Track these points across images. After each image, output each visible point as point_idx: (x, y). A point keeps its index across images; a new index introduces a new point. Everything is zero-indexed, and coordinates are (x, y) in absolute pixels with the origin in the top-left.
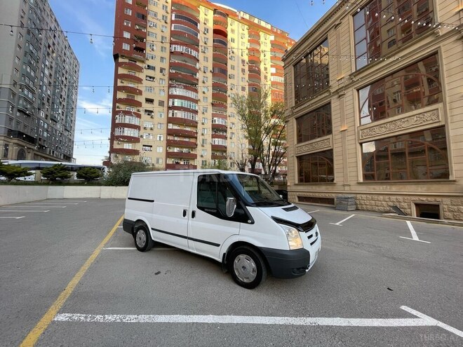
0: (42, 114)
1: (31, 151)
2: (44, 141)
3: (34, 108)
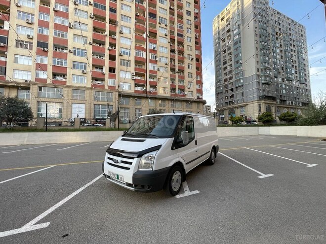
0: (280, 79)
1: (274, 105)
2: (284, 96)
3: (272, 78)
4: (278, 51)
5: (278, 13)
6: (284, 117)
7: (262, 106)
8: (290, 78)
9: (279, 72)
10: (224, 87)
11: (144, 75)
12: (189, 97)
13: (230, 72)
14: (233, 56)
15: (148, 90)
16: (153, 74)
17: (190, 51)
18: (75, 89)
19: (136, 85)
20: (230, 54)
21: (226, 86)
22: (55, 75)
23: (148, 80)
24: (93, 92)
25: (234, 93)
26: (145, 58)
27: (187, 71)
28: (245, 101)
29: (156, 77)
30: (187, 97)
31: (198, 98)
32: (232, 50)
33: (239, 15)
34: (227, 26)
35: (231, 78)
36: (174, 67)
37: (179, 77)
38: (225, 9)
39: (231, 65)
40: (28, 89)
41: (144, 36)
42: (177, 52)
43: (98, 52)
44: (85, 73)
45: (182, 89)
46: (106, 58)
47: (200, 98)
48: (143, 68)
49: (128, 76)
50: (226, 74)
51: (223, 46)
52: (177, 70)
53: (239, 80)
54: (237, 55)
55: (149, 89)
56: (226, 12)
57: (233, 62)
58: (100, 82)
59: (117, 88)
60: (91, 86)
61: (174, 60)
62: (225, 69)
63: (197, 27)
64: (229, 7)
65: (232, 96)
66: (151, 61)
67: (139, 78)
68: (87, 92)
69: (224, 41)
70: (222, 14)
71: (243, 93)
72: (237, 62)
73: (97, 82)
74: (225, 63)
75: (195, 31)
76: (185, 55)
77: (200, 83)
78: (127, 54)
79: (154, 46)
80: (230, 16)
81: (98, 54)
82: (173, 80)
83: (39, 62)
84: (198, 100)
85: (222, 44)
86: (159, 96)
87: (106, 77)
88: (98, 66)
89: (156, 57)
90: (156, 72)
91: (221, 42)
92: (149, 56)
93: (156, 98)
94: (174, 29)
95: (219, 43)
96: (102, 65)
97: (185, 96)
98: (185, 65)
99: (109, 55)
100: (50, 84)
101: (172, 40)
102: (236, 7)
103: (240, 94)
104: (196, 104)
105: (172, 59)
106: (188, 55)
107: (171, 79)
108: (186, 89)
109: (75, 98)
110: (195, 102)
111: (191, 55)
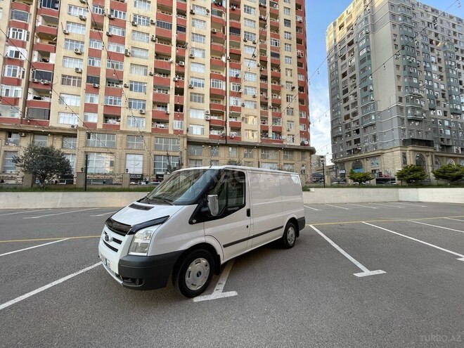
2: (448, 140)
3: (425, 112)
4: (435, 68)
5: (433, 10)
6: (444, 173)
7: (408, 156)
8: (456, 109)
9: (438, 102)
10: (344, 127)
11: (222, 114)
12: (288, 144)
13: (355, 104)
14: (358, 81)
15: (228, 135)
16: (236, 112)
17: (289, 76)
18: (131, 135)
19: (211, 128)
20: (354, 77)
21: (347, 126)
22: (106, 117)
23: (229, 120)
24: (153, 138)
25: (361, 136)
26: (224, 89)
27: (284, 105)
28: (379, 148)
29: (239, 115)
30: (284, 143)
31: (302, 144)
32: (356, 72)
33: (366, 19)
34: (349, 36)
35: (355, 114)
36: (265, 101)
37: (273, 114)
38: (345, 12)
39: (355, 94)
40: (75, 136)
41: (224, 59)
42: (269, 79)
43: (160, 84)
44: (144, 114)
45: (278, 132)
46: (172, 93)
47: (305, 145)
48: (222, 103)
49: (201, 116)
50: (347, 108)
51: (342, 66)
52: (270, 104)
53: (369, 116)
54: (364, 79)
55: (229, 132)
56: (346, 16)
57: (358, 90)
58: (162, 125)
59: (185, 133)
60: (150, 131)
61: (266, 91)
62: (346, 100)
63: (301, 42)
64: (350, 8)
65: (357, 141)
66: (232, 94)
67: (216, 118)
68: (146, 138)
69: (343, 58)
70: (340, 19)
71: (375, 137)
72: (365, 89)
73: (158, 125)
74: (346, 91)
75: (298, 48)
76: (283, 83)
77: (306, 122)
78: (199, 85)
79: (238, 72)
80: (353, 21)
81: (160, 87)
82: (264, 119)
83: (88, 102)
84: (303, 147)
85: (340, 63)
86: (244, 142)
87: (171, 118)
88: (160, 103)
89: (240, 88)
90: (239, 109)
91: (339, 60)
92: (230, 87)
93: (240, 146)
94: (266, 46)
95: (336, 62)
96: (166, 102)
97: (282, 142)
98: (283, 97)
99: (176, 88)
100: (100, 130)
101: (263, 63)
102: (362, 8)
103: (371, 138)
104: (300, 153)
105: (263, 90)
106: (287, 82)
107: (261, 117)
108: (284, 131)
109: (130, 147)
110: (298, 150)
111: (291, 83)
